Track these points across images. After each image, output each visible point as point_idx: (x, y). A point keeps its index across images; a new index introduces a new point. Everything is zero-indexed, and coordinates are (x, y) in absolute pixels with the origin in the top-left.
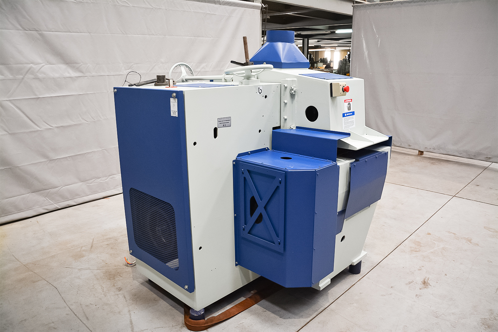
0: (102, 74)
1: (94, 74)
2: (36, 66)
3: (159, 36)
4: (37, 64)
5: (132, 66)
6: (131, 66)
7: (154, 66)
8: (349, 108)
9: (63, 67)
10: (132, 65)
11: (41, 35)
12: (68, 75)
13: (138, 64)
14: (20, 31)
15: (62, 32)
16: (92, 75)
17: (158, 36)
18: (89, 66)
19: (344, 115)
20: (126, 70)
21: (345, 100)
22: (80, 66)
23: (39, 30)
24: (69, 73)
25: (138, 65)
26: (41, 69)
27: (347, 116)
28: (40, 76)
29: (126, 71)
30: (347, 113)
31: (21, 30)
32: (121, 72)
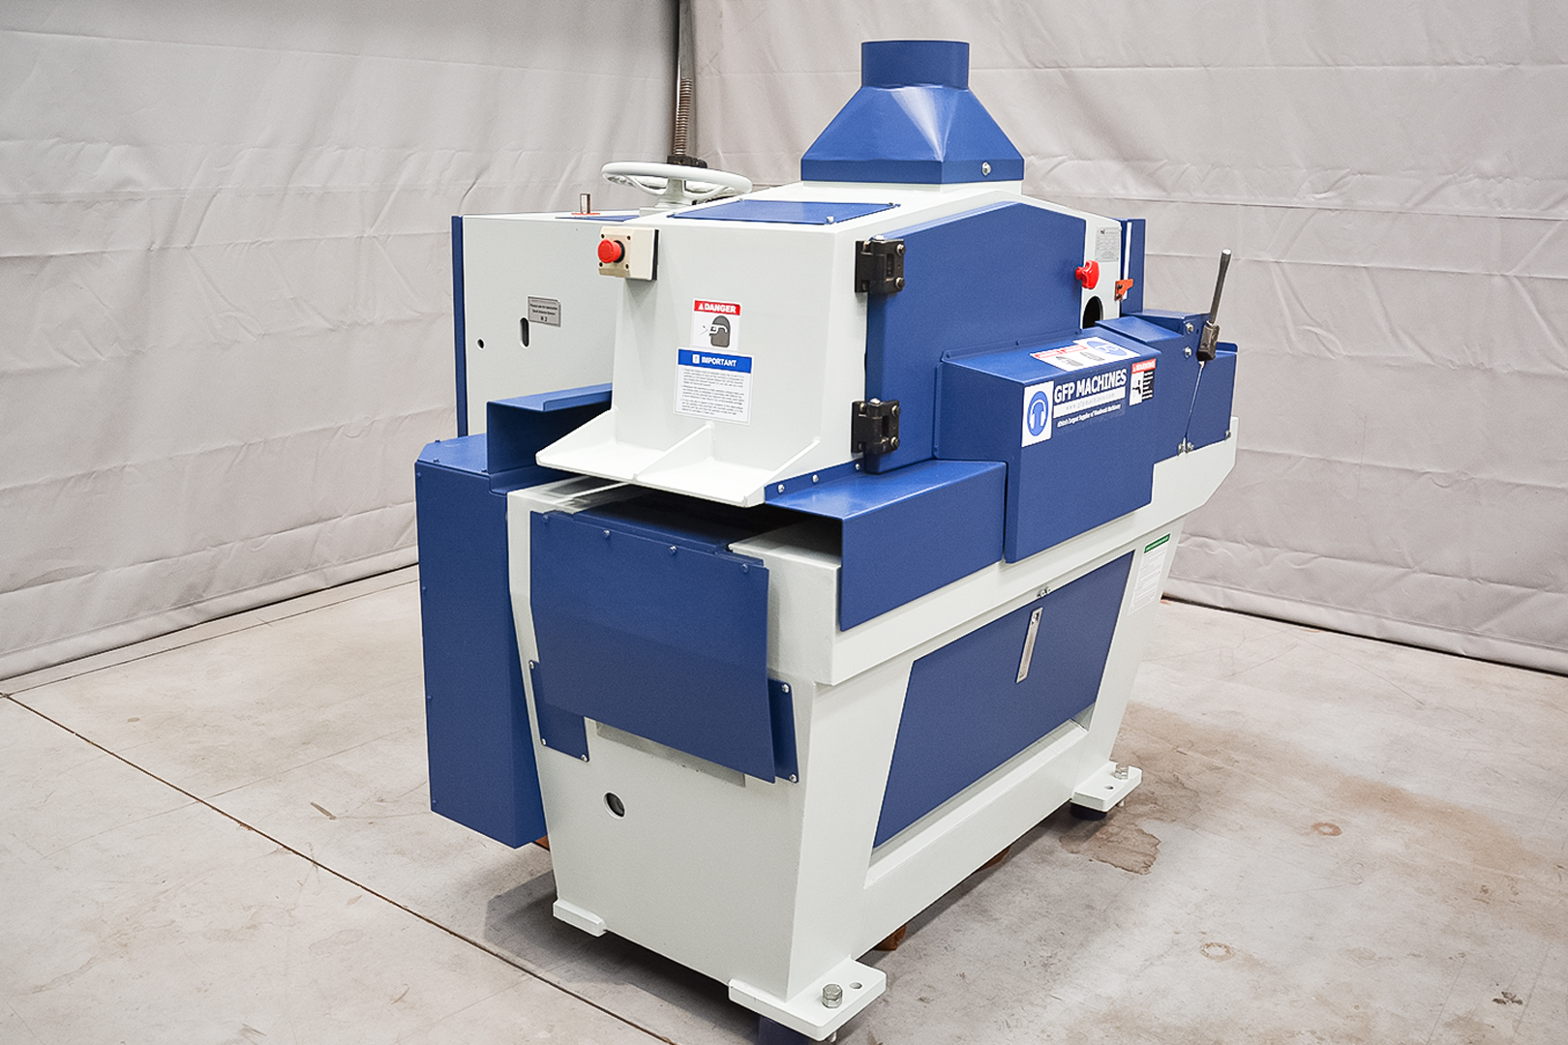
0: (1228, 198)
1: (1199, 196)
2: (1043, 161)
3: (1486, 67)
4: (1044, 158)
5: (1341, 182)
6: (1338, 181)
7: (1443, 186)
8: (721, 337)
9: (1114, 167)
10: (1342, 178)
11: (1069, 78)
12: (1120, 193)
13: (1368, 173)
14: (1025, 70)
15: (1122, 67)
16: (1191, 199)
17: (1476, 67)
18: (1187, 168)
19: (685, 358)
20: (1317, 193)
21: (697, 303)
22: (1158, 169)
23: (1065, 65)
24: (1125, 187)
25: (1370, 177)
26: (1055, 170)
27: (701, 365)
28: (1048, 189)
29: (1318, 196)
30: (702, 354)
31: (1027, 68)
32: (1295, 199)
